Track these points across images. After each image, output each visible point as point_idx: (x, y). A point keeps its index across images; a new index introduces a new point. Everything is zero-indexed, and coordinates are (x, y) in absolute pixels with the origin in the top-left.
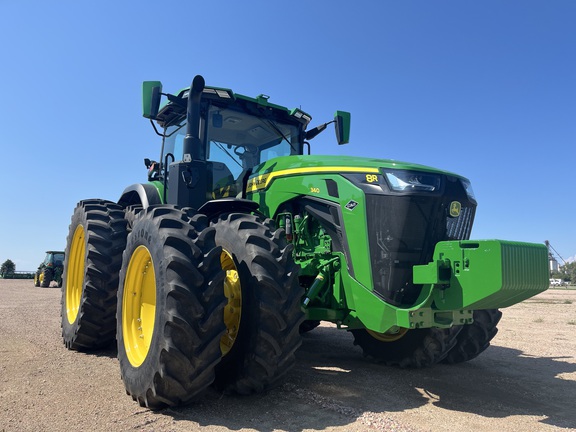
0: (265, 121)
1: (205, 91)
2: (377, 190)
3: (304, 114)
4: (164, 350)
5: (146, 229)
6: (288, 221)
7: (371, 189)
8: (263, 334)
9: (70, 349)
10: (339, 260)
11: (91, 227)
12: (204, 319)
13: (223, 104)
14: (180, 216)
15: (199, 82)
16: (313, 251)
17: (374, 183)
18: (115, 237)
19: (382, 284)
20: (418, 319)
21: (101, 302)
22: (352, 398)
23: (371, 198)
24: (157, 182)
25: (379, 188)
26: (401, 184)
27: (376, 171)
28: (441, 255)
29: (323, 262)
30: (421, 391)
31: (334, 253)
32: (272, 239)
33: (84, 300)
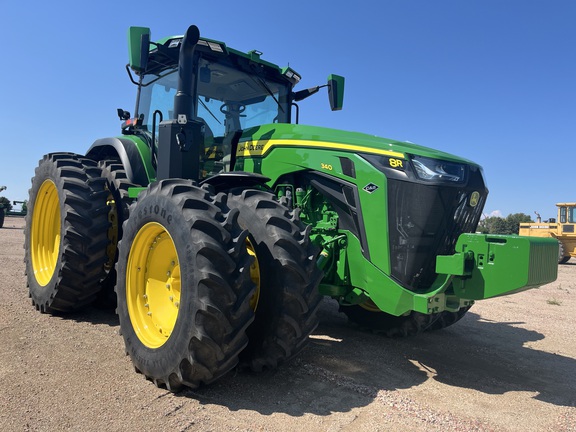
0: (255, 78)
1: (200, 42)
2: (400, 176)
3: (294, 73)
4: (194, 338)
5: (161, 206)
6: (288, 193)
7: (394, 173)
8: (287, 318)
9: (43, 312)
10: (345, 238)
11: (67, 186)
12: (235, 307)
13: (213, 57)
14: (203, 195)
15: (193, 32)
16: (315, 225)
17: (398, 168)
18: (94, 198)
19: (398, 268)
20: (435, 304)
21: (81, 267)
22: (359, 373)
23: (393, 182)
24: (134, 137)
25: (403, 174)
26: (428, 173)
27: (402, 156)
28: (464, 246)
29: (328, 239)
30: (416, 363)
31: (340, 231)
32: (292, 220)
33: (63, 264)
